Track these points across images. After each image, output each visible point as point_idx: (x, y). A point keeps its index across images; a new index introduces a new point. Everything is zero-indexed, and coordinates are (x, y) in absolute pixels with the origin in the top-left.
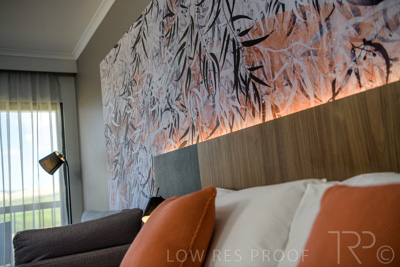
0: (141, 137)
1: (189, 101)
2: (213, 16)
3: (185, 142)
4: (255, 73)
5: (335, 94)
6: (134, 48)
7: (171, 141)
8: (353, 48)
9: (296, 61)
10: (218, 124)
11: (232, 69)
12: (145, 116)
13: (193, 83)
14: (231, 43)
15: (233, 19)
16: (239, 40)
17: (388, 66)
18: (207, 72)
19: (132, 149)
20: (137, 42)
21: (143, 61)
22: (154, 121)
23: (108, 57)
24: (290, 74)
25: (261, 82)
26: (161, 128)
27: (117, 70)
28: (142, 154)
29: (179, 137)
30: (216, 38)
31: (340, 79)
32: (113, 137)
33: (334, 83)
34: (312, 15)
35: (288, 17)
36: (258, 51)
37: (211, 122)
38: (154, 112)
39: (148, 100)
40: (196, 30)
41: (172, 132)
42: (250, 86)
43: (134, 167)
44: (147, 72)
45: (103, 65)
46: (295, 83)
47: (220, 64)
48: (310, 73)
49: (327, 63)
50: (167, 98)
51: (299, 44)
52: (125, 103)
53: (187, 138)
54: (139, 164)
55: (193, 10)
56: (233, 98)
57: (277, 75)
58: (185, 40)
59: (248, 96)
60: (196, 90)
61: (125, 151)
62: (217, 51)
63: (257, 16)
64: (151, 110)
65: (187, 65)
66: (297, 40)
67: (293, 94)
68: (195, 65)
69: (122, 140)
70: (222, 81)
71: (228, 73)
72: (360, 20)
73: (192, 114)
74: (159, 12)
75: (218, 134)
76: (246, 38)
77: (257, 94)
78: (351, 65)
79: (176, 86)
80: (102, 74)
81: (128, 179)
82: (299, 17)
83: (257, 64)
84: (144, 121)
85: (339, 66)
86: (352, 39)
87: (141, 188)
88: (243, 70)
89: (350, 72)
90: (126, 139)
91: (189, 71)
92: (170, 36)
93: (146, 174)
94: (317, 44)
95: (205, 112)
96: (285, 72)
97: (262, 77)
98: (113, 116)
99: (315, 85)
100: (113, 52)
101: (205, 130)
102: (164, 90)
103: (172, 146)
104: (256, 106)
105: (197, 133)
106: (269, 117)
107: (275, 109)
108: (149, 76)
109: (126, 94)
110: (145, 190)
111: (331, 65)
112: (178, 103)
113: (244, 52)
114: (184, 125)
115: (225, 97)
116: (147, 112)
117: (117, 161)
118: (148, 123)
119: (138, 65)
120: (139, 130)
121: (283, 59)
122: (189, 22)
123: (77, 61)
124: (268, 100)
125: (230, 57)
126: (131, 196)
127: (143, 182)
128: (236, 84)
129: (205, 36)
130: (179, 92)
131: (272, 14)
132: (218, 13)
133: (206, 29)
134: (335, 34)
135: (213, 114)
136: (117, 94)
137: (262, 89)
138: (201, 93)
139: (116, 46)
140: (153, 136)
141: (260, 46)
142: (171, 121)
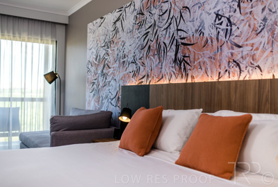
0: (113, 73)
1: (147, 62)
2: (167, 24)
3: (142, 82)
4: (186, 59)
5: (219, 78)
6: (115, 23)
7: (133, 79)
8: (229, 62)
9: (205, 59)
10: (162, 77)
11: (174, 53)
12: (118, 62)
13: (151, 53)
14: (175, 41)
15: (178, 30)
16: (180, 40)
17: (240, 73)
18: (160, 50)
19: (106, 78)
20: (117, 21)
21: (120, 32)
22: (123, 67)
23: (95, 22)
24: (202, 64)
25: (188, 64)
26: (128, 71)
27: (101, 32)
28: (113, 82)
29: (138, 78)
30: (167, 36)
31: (222, 72)
32: (93, 69)
33: (220, 73)
34: (215, 42)
35: (205, 39)
36: (188, 49)
37: (159, 75)
38: (124, 62)
39: (121, 54)
40: (157, 28)
41: (134, 75)
42: (182, 63)
43: (107, 88)
44: (122, 39)
45: (90, 26)
46: (203, 69)
47: (168, 49)
48: (211, 66)
49: (218, 64)
50: (134, 57)
51: (208, 52)
52: (104, 52)
53: (143, 80)
54: (110, 88)
55: (156, 17)
56: (172, 67)
57: (196, 63)
58: (149, 30)
59: (180, 68)
60: (152, 58)
61: (101, 79)
62: (167, 42)
63: (190, 33)
64: (122, 60)
65: (149, 43)
66: (207, 50)
67: (202, 73)
68: (153, 44)
69: (99, 72)
70: (168, 58)
71: (171, 54)
72: (233, 51)
73: (148, 69)
74: (135, 10)
75: (162, 82)
76: (183, 41)
77: (185, 69)
78: (227, 68)
79: (140, 52)
80: (89, 31)
81: (101, 94)
82: (209, 41)
83: (187, 55)
84: (116, 65)
85: (223, 67)
86: (229, 58)
87: (110, 100)
88: (180, 56)
89: (226, 71)
90: (102, 72)
91: (149, 47)
92: (140, 25)
93: (114, 94)
94: (215, 55)
95: (156, 69)
96: (200, 62)
97: (188, 61)
98: (95, 57)
99: (212, 72)
100: (99, 20)
101: (155, 78)
102: (132, 52)
103: (133, 82)
104: (184, 74)
105: (150, 79)
106: (189, 81)
107: (193, 77)
108: (123, 41)
109: (106, 47)
110: (113, 102)
111: (220, 66)
112: (140, 61)
113: (181, 48)
114: (142, 73)
115: (168, 65)
116: (119, 61)
117: (94, 83)
118: (119, 67)
119: (116, 33)
120: (112, 69)
121: (200, 57)
122: (153, 22)
123: (69, 17)
124: (190, 72)
125: (174, 47)
126: (102, 104)
127: (112, 97)
128: (175, 61)
129: (161, 33)
130: (141, 55)
131: (198, 35)
132: (170, 24)
133: (162, 29)
134: (223, 53)
135: (161, 72)
136: (99, 45)
137: (188, 67)
138: (155, 60)
139: (102, 18)
140: (121, 75)
141: (190, 47)
142: (135, 69)
